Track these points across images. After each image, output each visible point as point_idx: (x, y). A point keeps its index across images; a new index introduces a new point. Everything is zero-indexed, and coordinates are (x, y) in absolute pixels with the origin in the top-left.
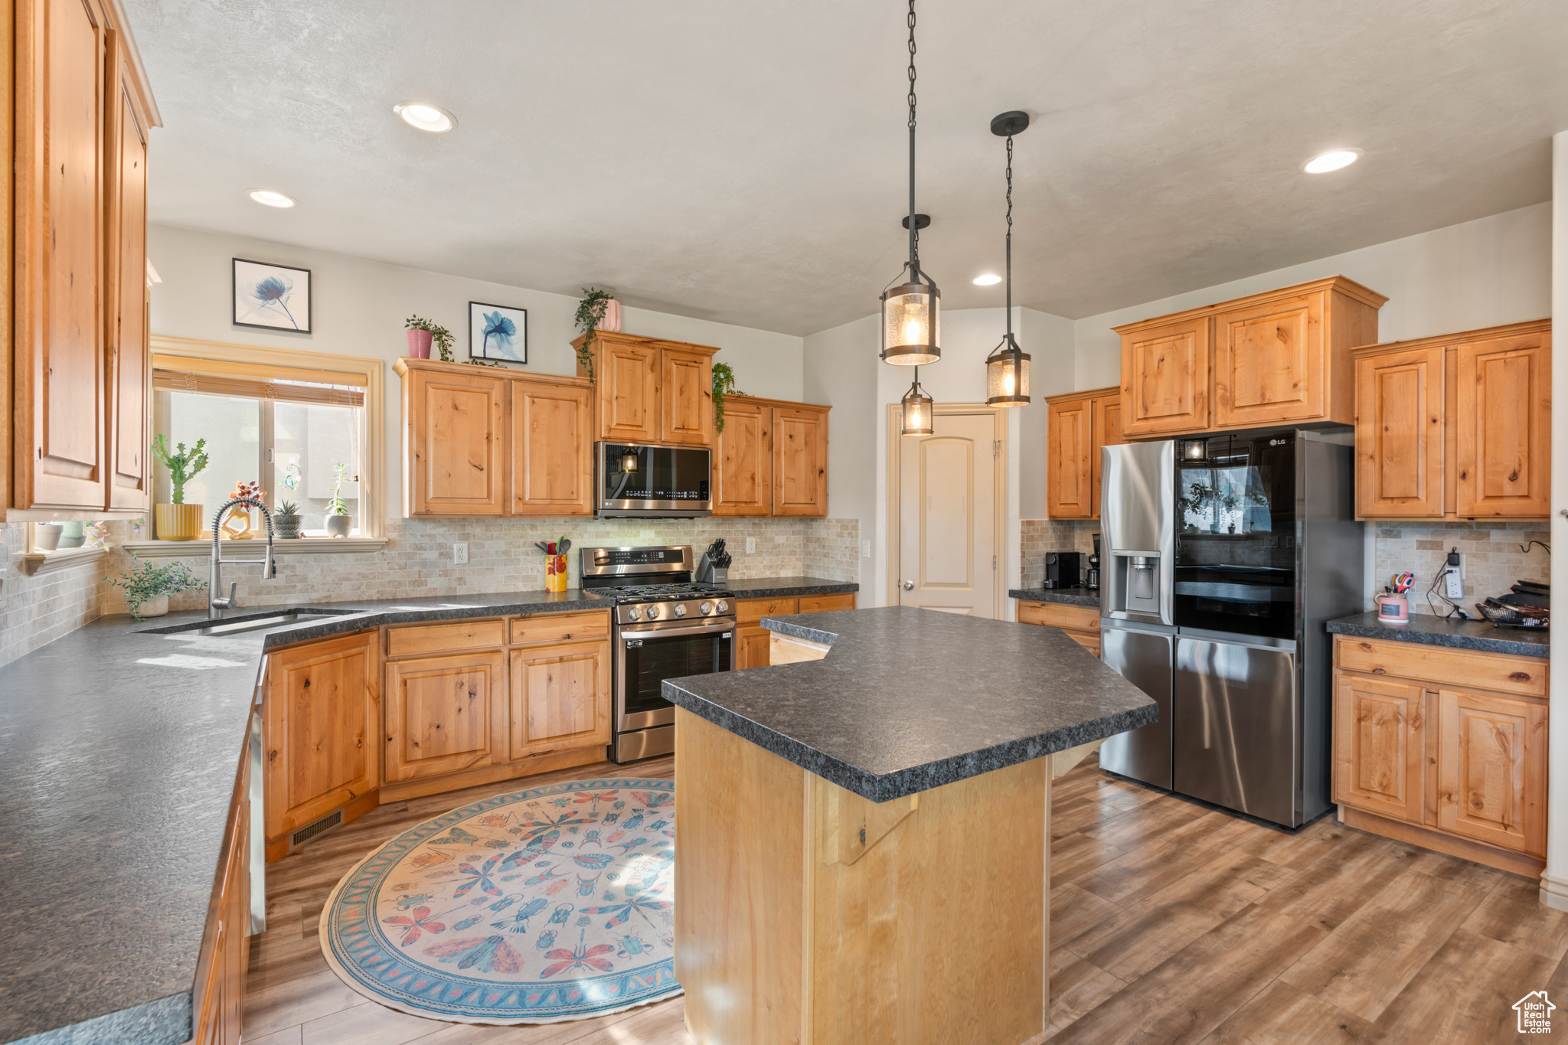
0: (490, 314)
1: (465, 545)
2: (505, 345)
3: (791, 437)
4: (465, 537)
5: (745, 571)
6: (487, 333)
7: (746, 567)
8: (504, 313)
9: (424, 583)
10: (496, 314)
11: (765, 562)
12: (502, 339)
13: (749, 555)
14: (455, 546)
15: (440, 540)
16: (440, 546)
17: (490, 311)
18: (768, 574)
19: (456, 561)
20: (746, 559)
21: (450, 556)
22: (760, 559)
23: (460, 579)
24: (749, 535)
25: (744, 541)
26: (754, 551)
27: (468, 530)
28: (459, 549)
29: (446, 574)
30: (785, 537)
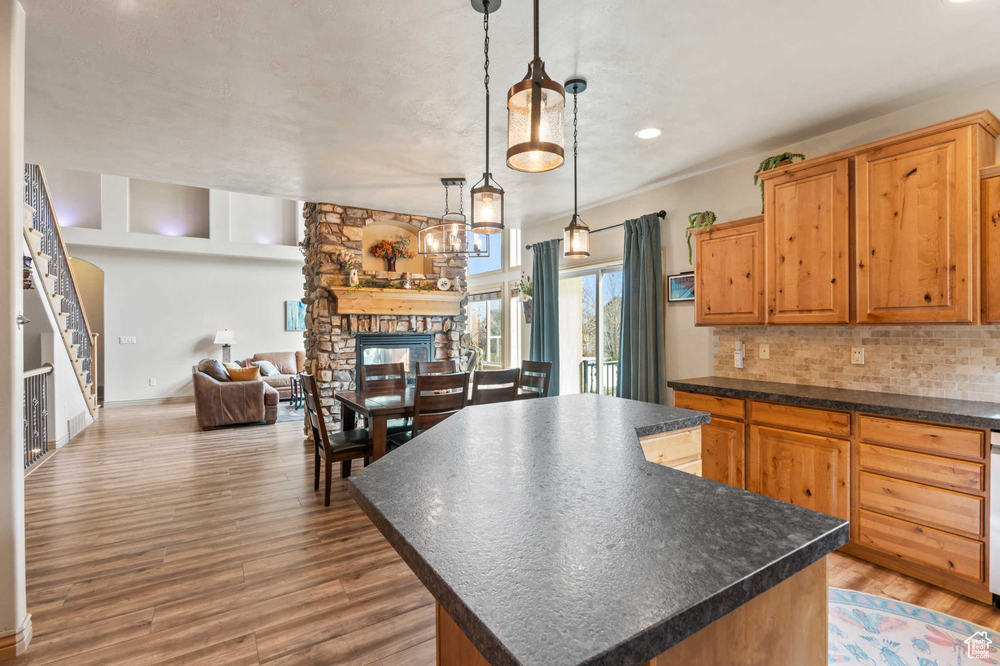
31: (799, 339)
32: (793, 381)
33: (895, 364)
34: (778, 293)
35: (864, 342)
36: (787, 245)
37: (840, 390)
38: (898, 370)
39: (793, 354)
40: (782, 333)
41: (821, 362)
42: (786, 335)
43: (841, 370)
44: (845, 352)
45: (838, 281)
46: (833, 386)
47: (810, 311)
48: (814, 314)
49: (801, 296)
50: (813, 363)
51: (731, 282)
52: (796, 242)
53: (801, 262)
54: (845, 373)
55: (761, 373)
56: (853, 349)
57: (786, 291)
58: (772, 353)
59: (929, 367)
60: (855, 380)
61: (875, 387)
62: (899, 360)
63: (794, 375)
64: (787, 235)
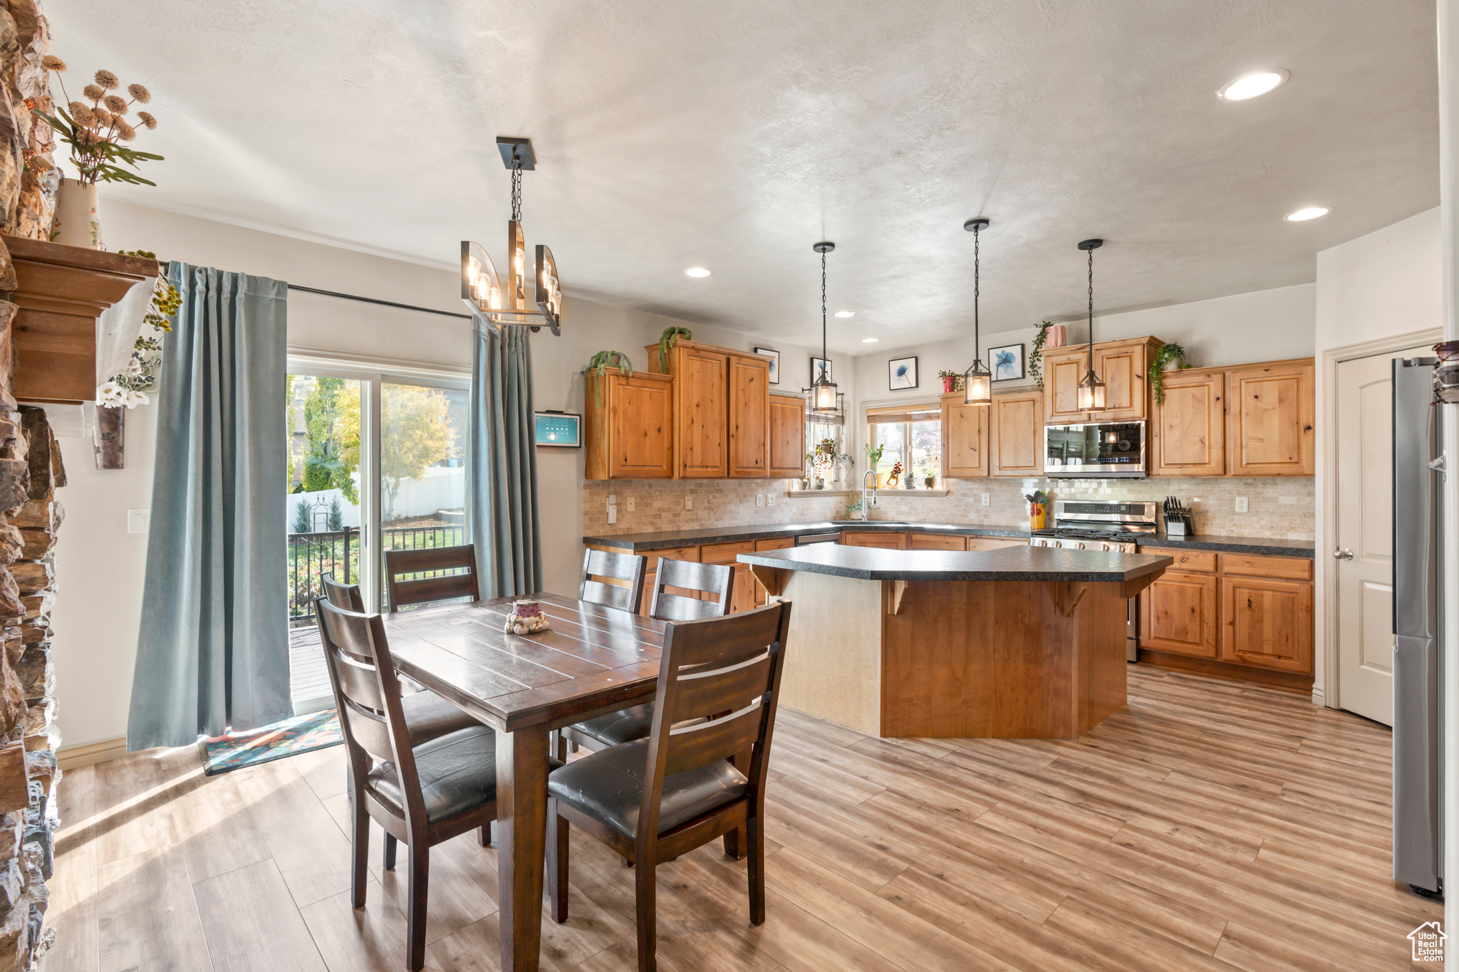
0: (1000, 354)
1: (988, 495)
2: (1009, 370)
3: (1256, 397)
4: (988, 490)
5: (1234, 529)
6: (998, 365)
7: (1235, 525)
8: (1008, 350)
9: (967, 516)
10: (1003, 352)
11: (1264, 522)
12: (1007, 367)
13: (1240, 514)
14: (983, 495)
15: (975, 492)
16: (975, 495)
17: (999, 351)
18: (1267, 534)
19: (983, 504)
20: (1236, 517)
21: (980, 501)
22: (1255, 519)
23: (985, 515)
24: (1239, 494)
25: (1232, 501)
26: (1245, 509)
27: (990, 486)
28: (985, 498)
29: (978, 511)
30: (1296, 498)
31: (655, 491)
32: (650, 529)
33: (705, 507)
34: (689, 451)
35: (692, 492)
36: (695, 409)
37: (678, 531)
38: (706, 511)
39: (651, 504)
40: (643, 486)
41: (669, 510)
42: (646, 488)
43: (679, 515)
44: (682, 501)
45: (722, 445)
46: (675, 529)
47: (707, 467)
48: (709, 469)
49: (703, 453)
50: (664, 511)
51: (646, 435)
52: (700, 408)
53: (703, 426)
54: (682, 517)
55: (628, 526)
56: (686, 498)
57: (695, 449)
58: (637, 505)
59: (718, 507)
60: (687, 522)
61: (696, 526)
62: (706, 504)
63: (652, 524)
64: (695, 403)
